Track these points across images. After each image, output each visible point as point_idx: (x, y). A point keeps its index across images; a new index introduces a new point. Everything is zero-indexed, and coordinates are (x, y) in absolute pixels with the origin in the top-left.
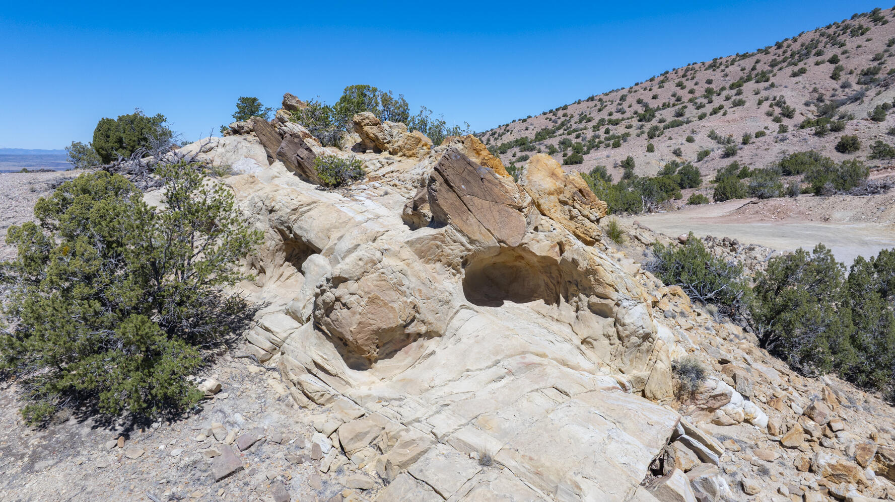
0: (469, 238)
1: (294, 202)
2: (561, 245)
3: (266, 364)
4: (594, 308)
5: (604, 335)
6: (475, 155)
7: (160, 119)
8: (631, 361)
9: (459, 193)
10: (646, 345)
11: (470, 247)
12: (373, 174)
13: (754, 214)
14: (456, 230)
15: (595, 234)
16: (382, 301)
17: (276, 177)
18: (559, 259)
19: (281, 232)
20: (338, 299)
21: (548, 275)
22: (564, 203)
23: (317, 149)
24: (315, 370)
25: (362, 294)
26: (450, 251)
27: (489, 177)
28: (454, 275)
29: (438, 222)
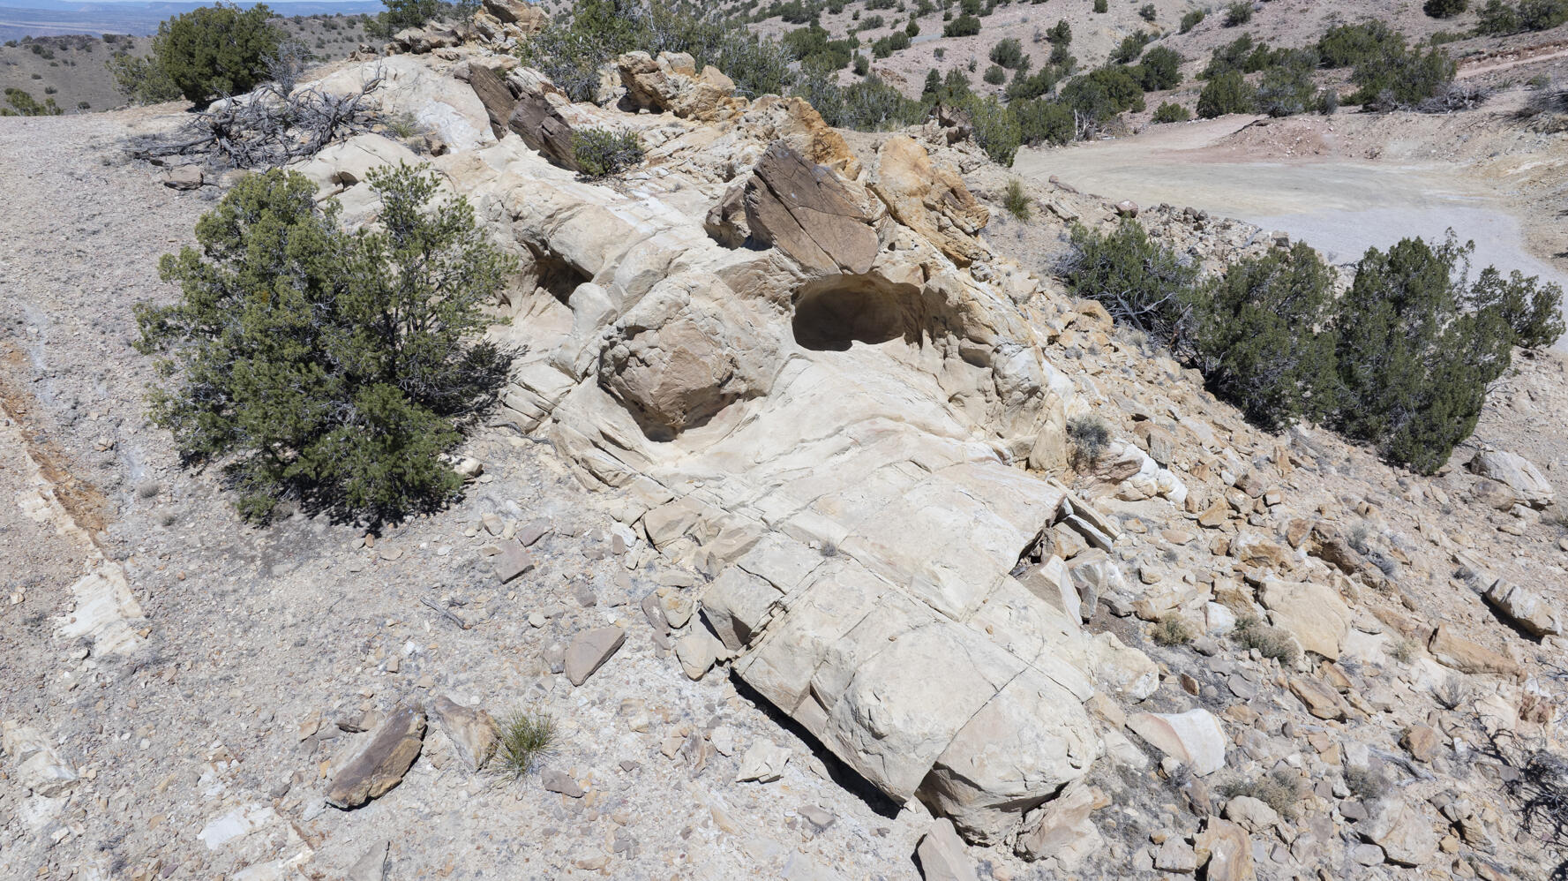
0: (802, 265)
1: (548, 205)
2: (925, 268)
3: (532, 434)
4: (966, 355)
5: (979, 390)
8: (1013, 422)
9: (787, 204)
10: (1034, 400)
11: (803, 276)
12: (654, 153)
13: (1258, 144)
14: (784, 254)
15: (971, 251)
16: (691, 355)
17: (513, 160)
18: (922, 287)
19: (532, 248)
20: (633, 354)
21: (907, 306)
22: (932, 208)
23: (565, 110)
24: (603, 443)
25: (665, 347)
26: (775, 282)
27: (829, 180)
28: (782, 313)
29: (758, 241)
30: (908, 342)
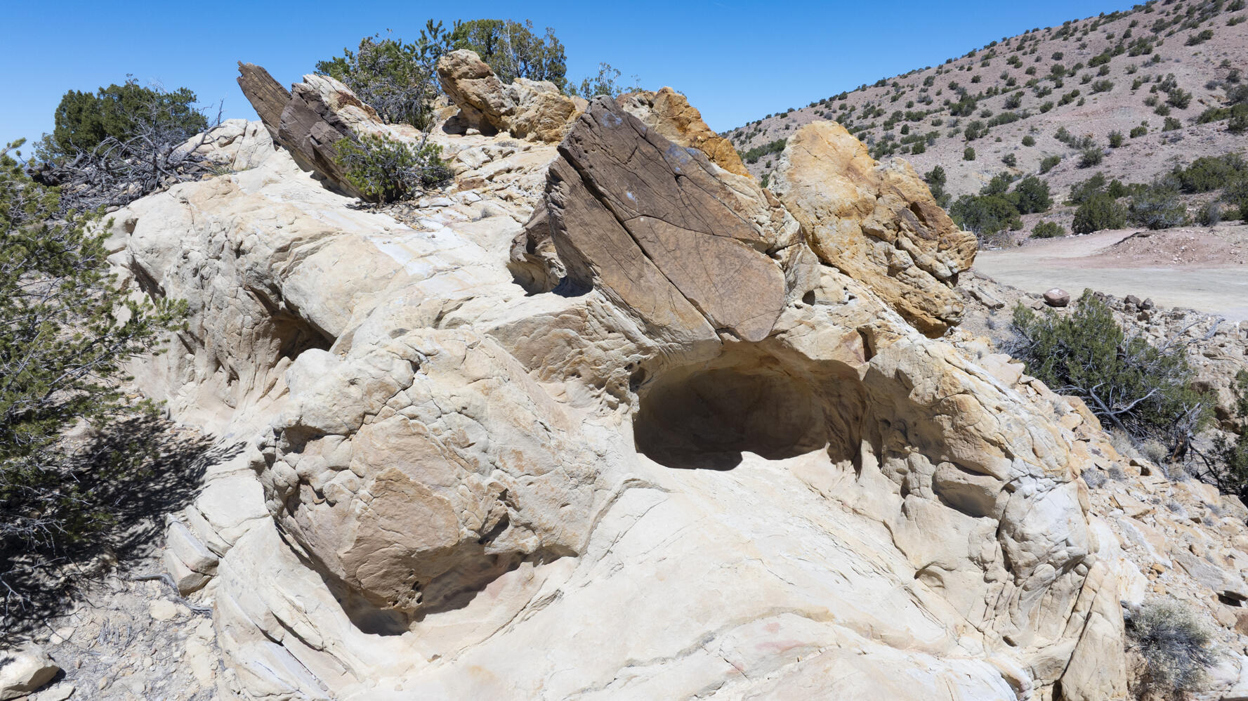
0: (646, 322)
1: (282, 232)
2: (867, 335)
3: (193, 597)
4: (948, 492)
5: (971, 559)
6: (677, 131)
7: (187, 96)
8: (1031, 617)
9: (618, 210)
10: (1072, 578)
11: (648, 342)
12: (468, 175)
14: (614, 302)
15: (948, 309)
16: (414, 485)
17: (271, 181)
18: (862, 368)
19: (260, 296)
20: (303, 480)
21: (834, 400)
22: (876, 236)
23: (365, 126)
24: (278, 632)
25: (362, 469)
26: (599, 352)
27: (695, 171)
28: (613, 407)
29: (575, 285)
30: (835, 459)
